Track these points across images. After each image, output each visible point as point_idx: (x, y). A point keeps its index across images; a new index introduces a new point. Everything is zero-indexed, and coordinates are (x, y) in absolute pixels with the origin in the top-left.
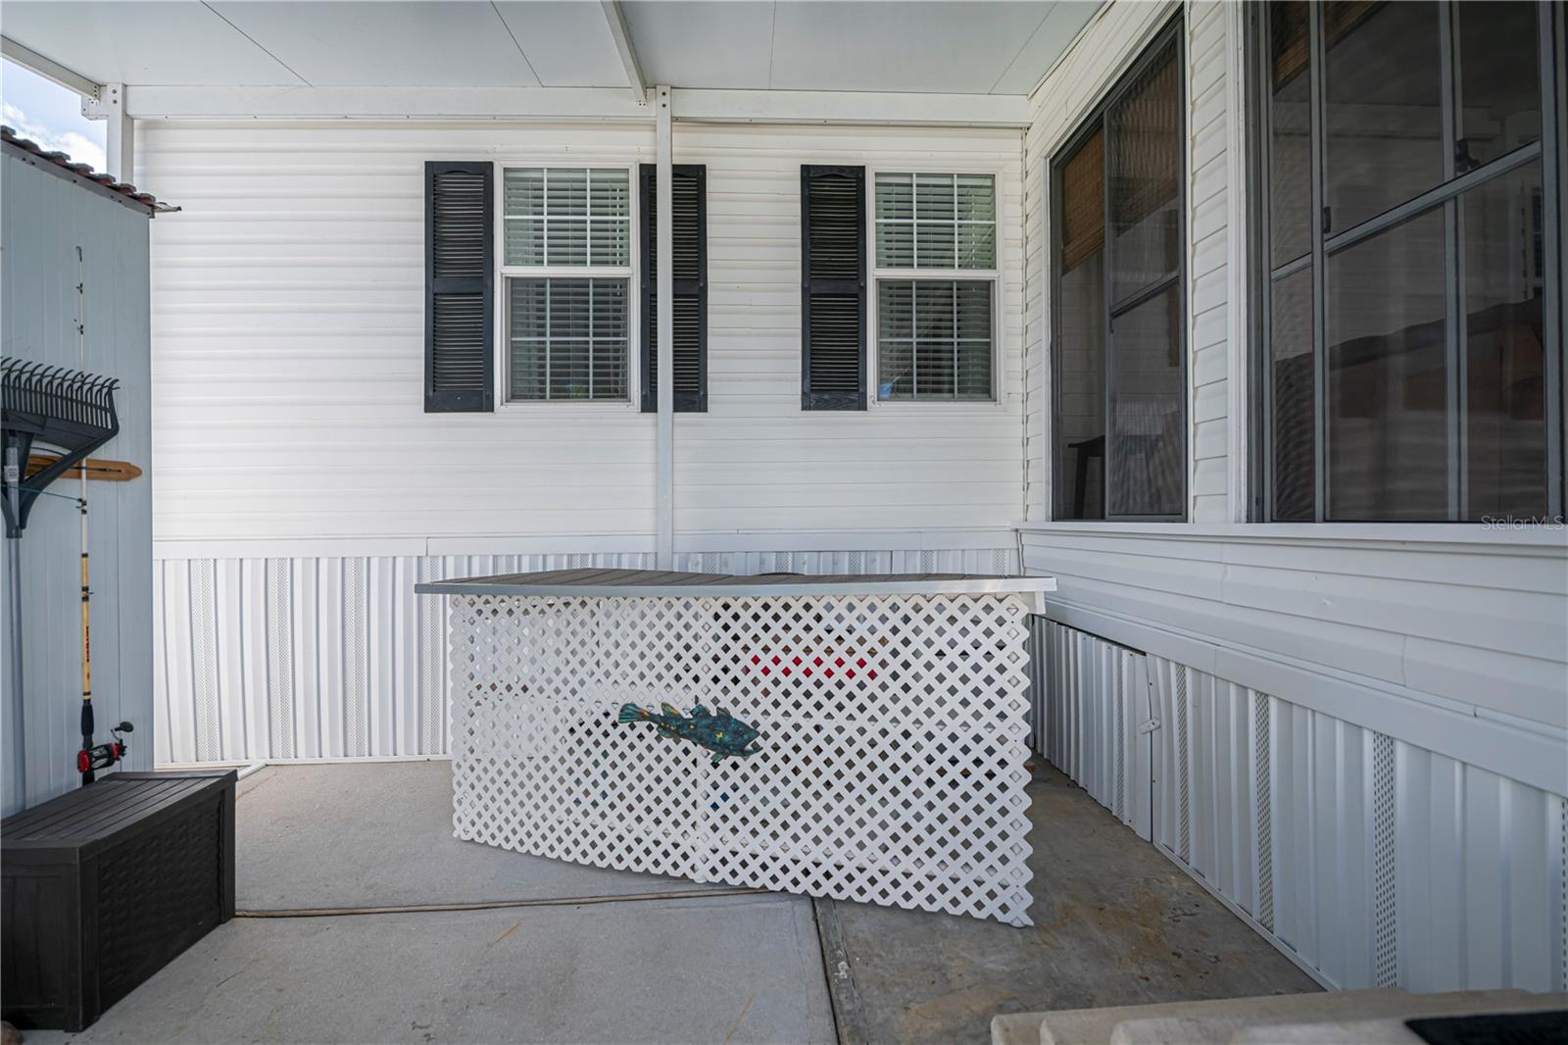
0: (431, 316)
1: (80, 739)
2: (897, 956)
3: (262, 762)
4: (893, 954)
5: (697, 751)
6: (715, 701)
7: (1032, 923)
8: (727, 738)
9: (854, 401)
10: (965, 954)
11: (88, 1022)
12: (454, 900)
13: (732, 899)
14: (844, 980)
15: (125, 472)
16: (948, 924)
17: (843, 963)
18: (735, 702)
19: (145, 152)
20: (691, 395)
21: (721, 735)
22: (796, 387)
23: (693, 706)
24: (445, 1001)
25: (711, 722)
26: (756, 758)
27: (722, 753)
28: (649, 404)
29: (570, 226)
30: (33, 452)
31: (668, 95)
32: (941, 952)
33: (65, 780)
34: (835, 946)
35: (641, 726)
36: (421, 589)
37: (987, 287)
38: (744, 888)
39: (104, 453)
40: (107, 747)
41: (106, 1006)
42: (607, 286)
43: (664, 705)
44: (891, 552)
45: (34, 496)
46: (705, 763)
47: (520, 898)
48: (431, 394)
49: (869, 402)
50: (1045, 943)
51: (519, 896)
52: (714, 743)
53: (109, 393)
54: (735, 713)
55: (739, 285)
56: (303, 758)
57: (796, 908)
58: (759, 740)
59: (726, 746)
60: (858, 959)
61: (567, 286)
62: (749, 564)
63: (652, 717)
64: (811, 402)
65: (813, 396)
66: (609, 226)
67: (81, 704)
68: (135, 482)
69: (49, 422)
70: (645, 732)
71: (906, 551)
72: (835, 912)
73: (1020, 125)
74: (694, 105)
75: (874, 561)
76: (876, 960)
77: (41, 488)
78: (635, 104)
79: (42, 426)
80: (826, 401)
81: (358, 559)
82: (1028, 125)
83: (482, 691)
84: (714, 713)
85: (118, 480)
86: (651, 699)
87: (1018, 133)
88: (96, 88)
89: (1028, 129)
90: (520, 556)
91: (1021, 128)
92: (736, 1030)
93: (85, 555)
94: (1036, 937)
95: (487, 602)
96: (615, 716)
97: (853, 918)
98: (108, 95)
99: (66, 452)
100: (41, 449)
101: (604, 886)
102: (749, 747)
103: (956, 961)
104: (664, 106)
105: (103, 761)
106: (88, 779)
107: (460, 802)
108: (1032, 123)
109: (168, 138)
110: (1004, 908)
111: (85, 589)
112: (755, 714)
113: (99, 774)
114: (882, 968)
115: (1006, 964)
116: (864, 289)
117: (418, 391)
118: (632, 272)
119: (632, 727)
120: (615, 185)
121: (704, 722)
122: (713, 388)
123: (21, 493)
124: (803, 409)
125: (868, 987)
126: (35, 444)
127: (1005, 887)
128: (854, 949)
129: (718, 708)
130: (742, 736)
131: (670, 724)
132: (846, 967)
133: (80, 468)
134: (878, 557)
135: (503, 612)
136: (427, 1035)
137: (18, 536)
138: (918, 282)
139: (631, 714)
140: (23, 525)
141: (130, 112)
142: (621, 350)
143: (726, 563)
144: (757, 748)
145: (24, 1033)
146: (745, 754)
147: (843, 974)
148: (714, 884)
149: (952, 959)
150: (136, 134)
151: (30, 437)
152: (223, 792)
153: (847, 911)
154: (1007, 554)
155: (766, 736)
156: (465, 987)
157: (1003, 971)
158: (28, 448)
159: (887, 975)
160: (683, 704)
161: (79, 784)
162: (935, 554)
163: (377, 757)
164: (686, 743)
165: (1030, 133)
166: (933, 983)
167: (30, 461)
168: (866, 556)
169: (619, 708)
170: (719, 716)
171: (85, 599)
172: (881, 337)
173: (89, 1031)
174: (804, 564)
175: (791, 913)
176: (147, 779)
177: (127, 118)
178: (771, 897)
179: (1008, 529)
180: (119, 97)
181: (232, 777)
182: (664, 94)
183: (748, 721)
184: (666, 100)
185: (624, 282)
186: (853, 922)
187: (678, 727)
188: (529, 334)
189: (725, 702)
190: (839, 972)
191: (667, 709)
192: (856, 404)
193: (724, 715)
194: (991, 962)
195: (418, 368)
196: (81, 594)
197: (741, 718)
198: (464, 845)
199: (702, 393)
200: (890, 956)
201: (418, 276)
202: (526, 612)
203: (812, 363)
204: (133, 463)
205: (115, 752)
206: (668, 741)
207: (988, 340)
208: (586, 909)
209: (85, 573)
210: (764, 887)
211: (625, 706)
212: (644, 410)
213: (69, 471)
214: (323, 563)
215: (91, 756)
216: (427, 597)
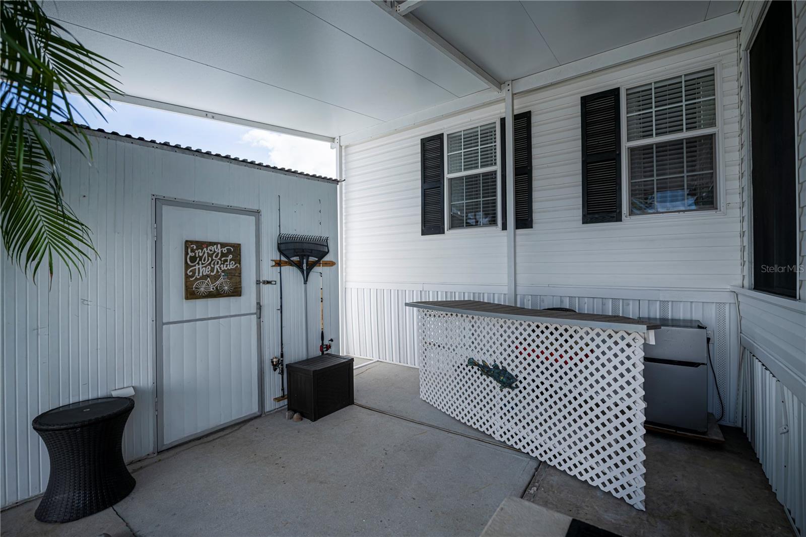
0: (423, 198)
1: (321, 342)
2: (562, 495)
3: (377, 360)
4: (560, 493)
5: (495, 383)
6: (501, 363)
7: (644, 510)
8: (504, 380)
9: (614, 217)
10: (596, 508)
11: (315, 421)
12: (411, 418)
13: (506, 450)
14: (531, 494)
15: (332, 264)
16: (599, 494)
17: (535, 488)
18: (509, 365)
19: (346, 155)
20: (524, 220)
21: (502, 378)
22: (579, 213)
23: (493, 363)
24: (395, 446)
25: (499, 371)
26: (517, 391)
27: (503, 386)
28: (504, 227)
29: (473, 152)
30: (310, 260)
31: (510, 85)
32: (585, 502)
33: (318, 353)
34: (536, 481)
35: (476, 368)
36: (407, 304)
37: (711, 138)
38: (511, 447)
39: (326, 259)
40: (327, 345)
41: (319, 418)
42: (488, 175)
43: (483, 361)
44: (639, 300)
45: (309, 272)
46: (498, 389)
47: (431, 424)
48: (423, 228)
49: (623, 217)
50: (647, 521)
51: (431, 423)
52: (500, 381)
53: (327, 241)
54: (509, 369)
55: (548, 165)
56: (388, 361)
57: (531, 462)
58: (518, 383)
59: (504, 383)
60: (543, 489)
61: (472, 178)
62: (554, 302)
63: (478, 365)
64: (587, 220)
65: (588, 216)
66: (489, 149)
67: (321, 332)
68: (334, 267)
69: (313, 251)
70: (477, 371)
71: (649, 300)
72: (547, 469)
73: (736, 30)
74: (521, 86)
75: (628, 304)
76: (551, 493)
77: (311, 270)
78: (496, 93)
79: (311, 253)
80: (596, 218)
81: (402, 291)
82: (739, 30)
83: (427, 345)
84: (501, 368)
85: (330, 266)
86: (479, 358)
87: (736, 35)
88: (333, 139)
89: (740, 31)
90: (455, 292)
91: (737, 32)
92: (478, 491)
93: (321, 289)
94: (644, 517)
95: (428, 311)
96: (466, 363)
97: (553, 475)
98: (336, 141)
99: (317, 259)
100: (312, 259)
101: (461, 429)
102: (514, 385)
103: (590, 508)
104: (509, 90)
105: (325, 349)
106: (323, 353)
107: (422, 386)
108: (741, 28)
109: (352, 150)
110: (629, 496)
111: (322, 299)
112: (516, 372)
113: (325, 352)
114: (551, 496)
115: (615, 520)
116: (619, 155)
117: (419, 228)
118: (498, 168)
119: (473, 368)
120: (491, 130)
121: (497, 371)
122: (535, 216)
123: (307, 272)
124: (583, 223)
125: (539, 500)
126: (310, 258)
127: (630, 485)
128: (544, 485)
129: (502, 366)
130: (510, 380)
131: (485, 369)
132: (535, 490)
133: (320, 264)
134: (631, 302)
135: (432, 316)
136: (386, 453)
137: (306, 284)
138: (656, 144)
139: (472, 362)
140: (307, 281)
141: (341, 145)
142: (494, 202)
143: (543, 301)
144: (517, 387)
145: (304, 418)
146: (513, 389)
147: (532, 492)
148: (501, 442)
149: (587, 506)
150: (343, 150)
151: (309, 256)
152: (350, 364)
153: (552, 471)
154: (727, 307)
155: (521, 382)
156: (402, 445)
157: (611, 521)
158: (308, 259)
159: (551, 499)
160: (490, 362)
161: (321, 355)
162: (670, 304)
163: (409, 365)
164: (491, 379)
165: (741, 33)
166: (570, 511)
167: (309, 263)
168: (623, 302)
169: (468, 359)
170: (503, 369)
171: (322, 301)
172: (632, 179)
173: (315, 422)
174: (585, 303)
175: (527, 463)
176: (338, 357)
177: (341, 146)
178: (522, 455)
179: (728, 290)
180: (338, 141)
181: (352, 360)
182: (509, 85)
183: (514, 374)
184: (510, 87)
185: (495, 172)
186: (552, 476)
187: (487, 371)
188: (458, 201)
189: (505, 364)
190: (531, 490)
191: (484, 363)
192: (615, 219)
193: (504, 369)
194: (608, 516)
195: (419, 218)
196: (321, 300)
197: (511, 372)
198: (422, 401)
199: (529, 219)
200: (558, 494)
201: (418, 183)
202: (439, 316)
203: (588, 199)
204: (334, 261)
205: (328, 347)
206: (484, 377)
207: (712, 171)
208: (450, 435)
209: (322, 294)
210: (520, 449)
211: (469, 359)
212: (503, 229)
213: (318, 265)
214: (392, 291)
215: (323, 347)
216: (407, 307)
